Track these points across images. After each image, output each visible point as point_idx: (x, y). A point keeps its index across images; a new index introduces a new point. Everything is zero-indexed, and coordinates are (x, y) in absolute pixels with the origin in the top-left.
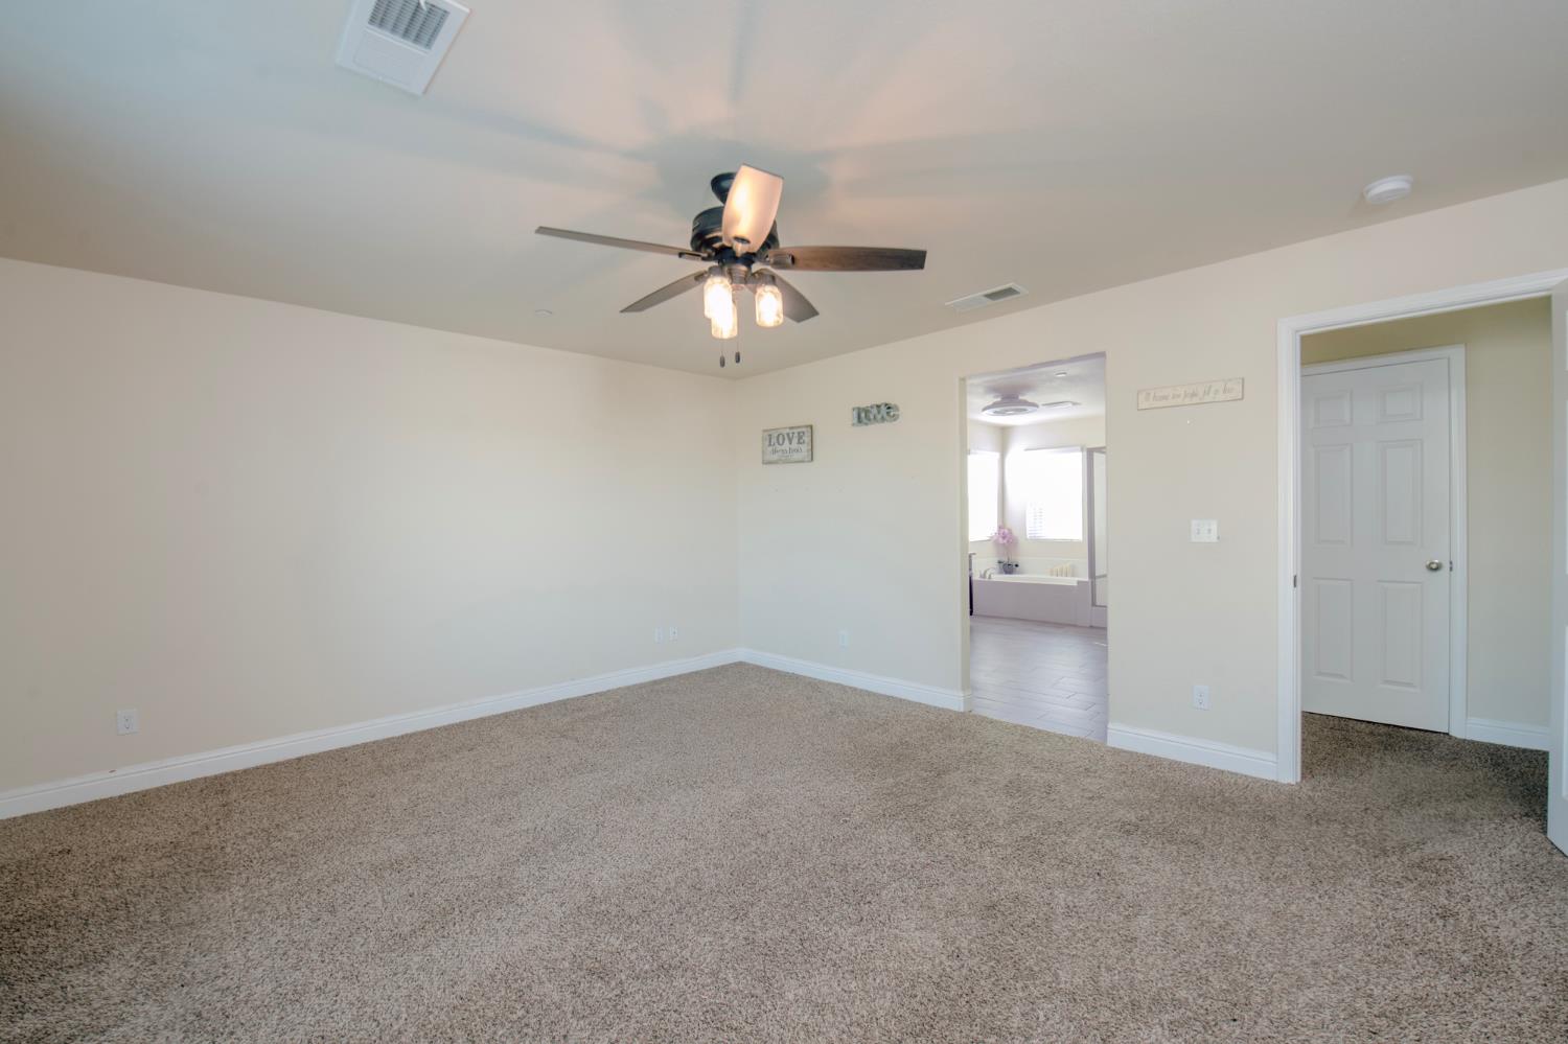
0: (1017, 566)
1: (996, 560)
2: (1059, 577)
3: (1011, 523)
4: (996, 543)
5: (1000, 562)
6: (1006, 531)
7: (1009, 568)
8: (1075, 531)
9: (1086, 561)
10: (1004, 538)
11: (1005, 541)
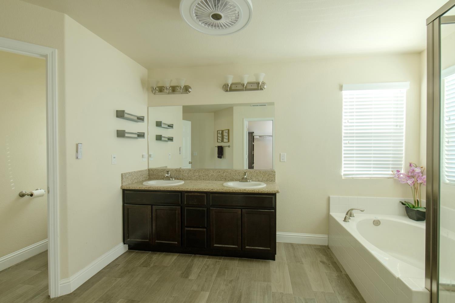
5: (402, 203)
6: (417, 170)
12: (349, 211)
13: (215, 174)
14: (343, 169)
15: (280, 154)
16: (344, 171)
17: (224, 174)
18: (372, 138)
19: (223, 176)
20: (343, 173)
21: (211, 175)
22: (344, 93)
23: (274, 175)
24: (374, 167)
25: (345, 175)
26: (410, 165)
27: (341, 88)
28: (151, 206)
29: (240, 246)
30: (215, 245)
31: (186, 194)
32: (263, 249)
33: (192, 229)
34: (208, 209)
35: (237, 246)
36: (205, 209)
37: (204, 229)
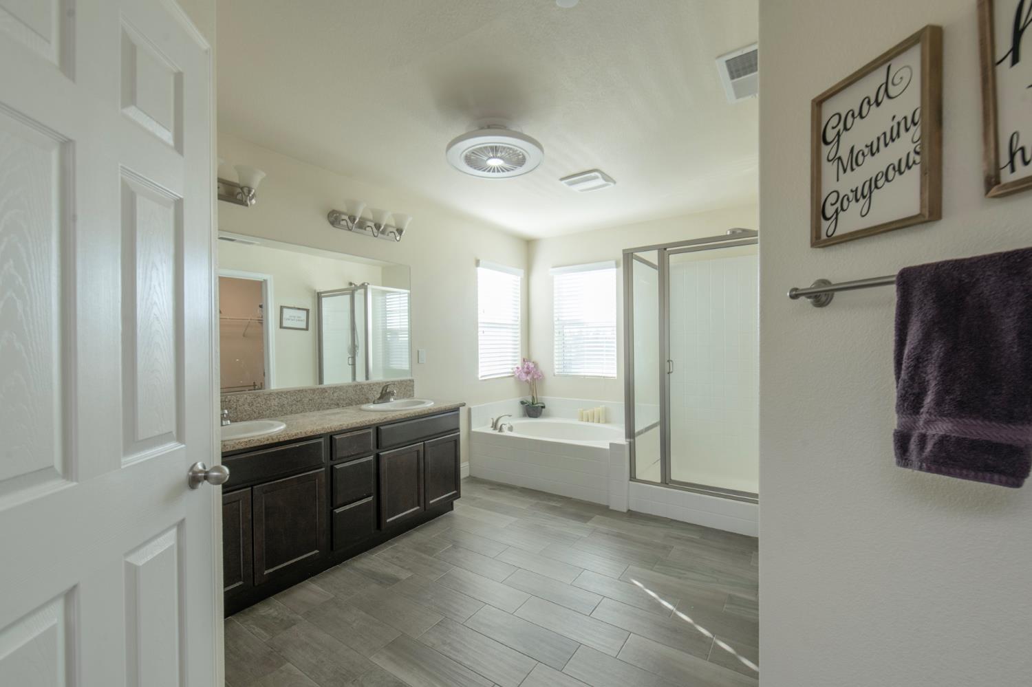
0: (543, 407)
1: (518, 400)
2: (590, 424)
3: (538, 355)
4: (518, 380)
5: (522, 403)
6: (531, 365)
7: (533, 410)
8: (608, 366)
9: (622, 403)
10: (528, 373)
11: (528, 378)
12: (497, 420)
14: (480, 369)
15: (418, 352)
16: (483, 371)
17: (335, 394)
20: (480, 375)
22: (479, 269)
23: (413, 386)
25: (482, 377)
26: (524, 361)
27: (477, 263)
28: (250, 488)
29: (422, 504)
30: (388, 520)
31: (337, 437)
32: (449, 496)
33: (347, 507)
34: (378, 457)
35: (419, 505)
36: (371, 458)
37: (370, 499)
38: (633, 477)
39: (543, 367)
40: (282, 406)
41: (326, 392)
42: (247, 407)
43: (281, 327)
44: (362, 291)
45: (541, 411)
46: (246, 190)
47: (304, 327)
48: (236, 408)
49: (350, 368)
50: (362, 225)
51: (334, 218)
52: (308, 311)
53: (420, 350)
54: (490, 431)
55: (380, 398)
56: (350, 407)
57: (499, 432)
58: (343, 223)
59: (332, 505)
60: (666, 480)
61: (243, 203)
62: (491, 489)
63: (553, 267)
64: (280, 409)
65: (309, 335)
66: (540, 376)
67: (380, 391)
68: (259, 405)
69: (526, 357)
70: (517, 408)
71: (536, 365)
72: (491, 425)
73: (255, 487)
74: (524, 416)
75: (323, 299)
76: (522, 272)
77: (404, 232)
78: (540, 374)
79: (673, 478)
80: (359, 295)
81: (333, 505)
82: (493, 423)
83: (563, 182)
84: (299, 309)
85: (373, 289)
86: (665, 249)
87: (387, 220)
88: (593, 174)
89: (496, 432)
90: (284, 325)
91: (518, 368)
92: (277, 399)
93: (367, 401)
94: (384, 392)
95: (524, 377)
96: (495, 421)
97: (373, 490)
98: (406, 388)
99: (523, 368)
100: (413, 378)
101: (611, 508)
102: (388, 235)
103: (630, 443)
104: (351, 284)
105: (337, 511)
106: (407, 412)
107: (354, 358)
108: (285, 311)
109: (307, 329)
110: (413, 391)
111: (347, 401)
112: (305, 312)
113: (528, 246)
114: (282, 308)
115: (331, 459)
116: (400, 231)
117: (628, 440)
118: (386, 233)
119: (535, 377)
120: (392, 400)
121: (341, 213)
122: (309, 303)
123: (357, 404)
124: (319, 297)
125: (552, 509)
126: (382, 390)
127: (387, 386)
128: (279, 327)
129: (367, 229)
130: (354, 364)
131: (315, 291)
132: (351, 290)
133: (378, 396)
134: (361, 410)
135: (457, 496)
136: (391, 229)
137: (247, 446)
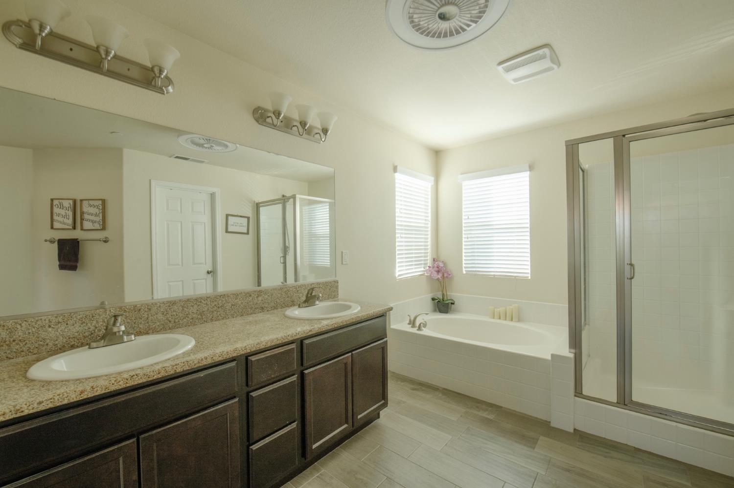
0: (453, 304)
1: (430, 296)
2: (502, 321)
3: (447, 255)
4: (430, 278)
5: (433, 299)
6: (441, 265)
7: (443, 306)
10: (438, 272)
11: (439, 276)
12: (415, 318)
13: (240, 302)
14: (397, 269)
15: (342, 252)
16: (399, 271)
17: (260, 298)
18: (412, 232)
19: (257, 304)
20: (397, 274)
21: (230, 304)
22: (397, 175)
23: (337, 287)
24: (415, 265)
25: (399, 275)
26: (434, 260)
27: (395, 169)
28: (135, 439)
29: (350, 421)
30: (314, 446)
31: (253, 358)
32: (376, 408)
33: (267, 440)
34: (302, 376)
35: (347, 422)
36: (294, 378)
37: (294, 425)
38: (578, 392)
39: (451, 266)
40: (202, 313)
41: (250, 296)
42: (160, 316)
43: (227, 231)
44: (292, 200)
45: (451, 306)
46: (156, 70)
47: (245, 231)
48: (147, 318)
49: (282, 266)
50: (287, 125)
51: (261, 116)
52: (248, 218)
53: (343, 251)
54: (408, 329)
55: (305, 302)
56: (276, 311)
57: (418, 330)
58: (269, 120)
59: (248, 440)
60: (624, 400)
61: (160, 91)
62: (413, 389)
63: (462, 174)
64: (199, 316)
65: (249, 239)
66: (450, 275)
67: (305, 294)
68: (175, 313)
69: (435, 257)
70: (429, 304)
71: (445, 264)
72: (408, 322)
73: (143, 436)
74: (435, 311)
75: (261, 208)
76: (432, 179)
77: (329, 132)
78: (450, 273)
79: (634, 399)
80: (289, 206)
81: (250, 442)
82: (410, 320)
83: (500, 68)
84: (241, 216)
85: (300, 198)
86: (624, 136)
87: (313, 121)
88: (540, 52)
89: (414, 330)
90: (229, 230)
91: (429, 267)
92: (196, 306)
93: (293, 304)
94: (309, 295)
95: (436, 276)
96: (412, 319)
97: (297, 415)
98: (331, 290)
99: (433, 267)
100: (337, 279)
101: (552, 425)
102: (314, 136)
103: (575, 354)
104: (283, 196)
105: (254, 447)
106: (334, 321)
107: (285, 257)
108: (230, 218)
109: (248, 233)
110: (338, 291)
111: (272, 304)
112: (246, 219)
113: (437, 154)
114: (227, 216)
115: (247, 385)
116: (325, 131)
117: (573, 351)
118: (312, 135)
119: (445, 275)
120: (317, 302)
121: (266, 110)
122: (249, 212)
123: (282, 307)
124: (257, 206)
125: (486, 422)
126: (308, 293)
127: (313, 289)
128: (225, 231)
129: (293, 128)
130: (285, 263)
131: (254, 202)
132: (284, 200)
133: (304, 298)
134: (286, 316)
135: (385, 405)
136: (316, 131)
137: (128, 385)
